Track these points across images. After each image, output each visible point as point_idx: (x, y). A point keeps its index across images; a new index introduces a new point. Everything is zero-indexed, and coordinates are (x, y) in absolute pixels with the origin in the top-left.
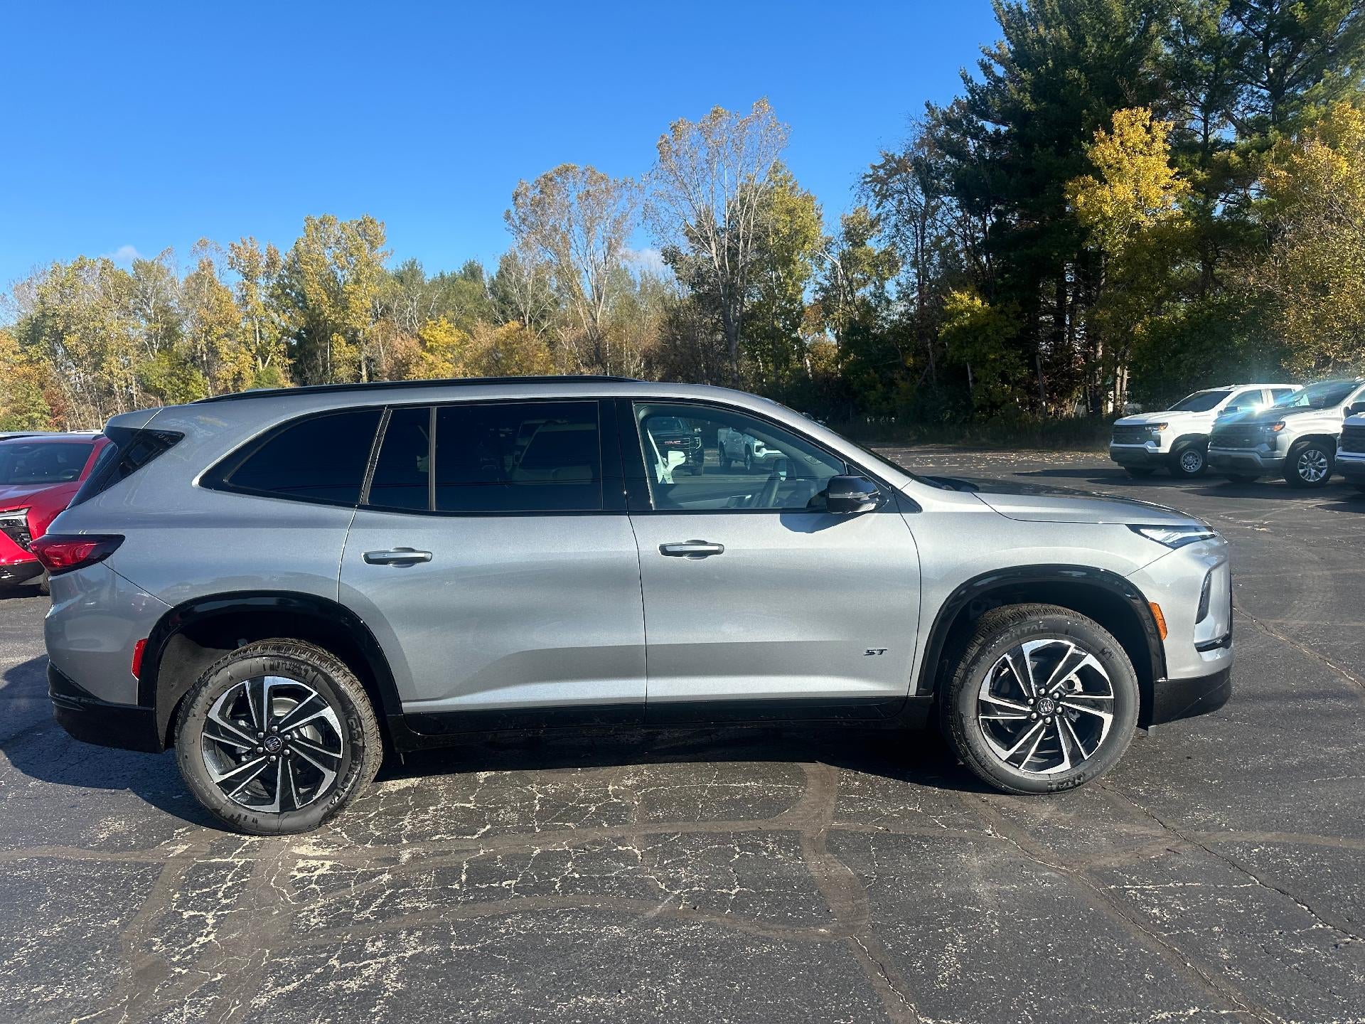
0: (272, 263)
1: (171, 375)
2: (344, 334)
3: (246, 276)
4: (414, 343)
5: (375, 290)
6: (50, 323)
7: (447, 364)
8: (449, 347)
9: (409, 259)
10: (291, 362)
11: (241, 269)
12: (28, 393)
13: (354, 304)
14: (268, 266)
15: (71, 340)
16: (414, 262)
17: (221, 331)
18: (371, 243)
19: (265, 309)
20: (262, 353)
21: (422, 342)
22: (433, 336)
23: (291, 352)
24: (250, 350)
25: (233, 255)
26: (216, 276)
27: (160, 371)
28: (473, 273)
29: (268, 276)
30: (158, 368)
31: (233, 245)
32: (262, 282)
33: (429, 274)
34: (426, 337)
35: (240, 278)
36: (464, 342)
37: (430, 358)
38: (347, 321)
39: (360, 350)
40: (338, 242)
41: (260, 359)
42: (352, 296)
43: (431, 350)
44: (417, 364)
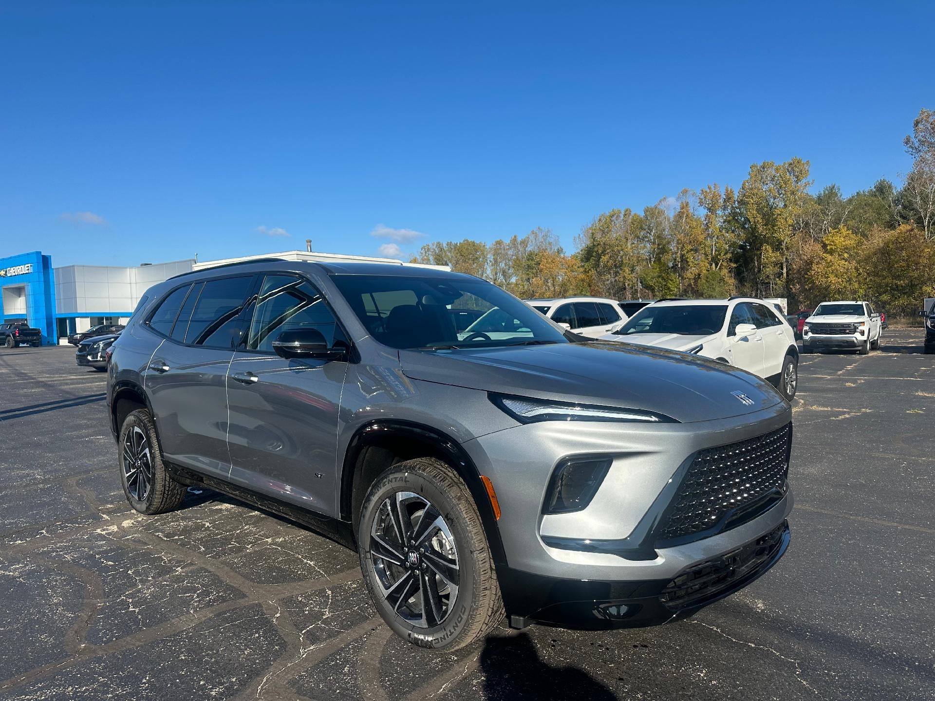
0: (728, 198)
1: (659, 277)
2: (772, 245)
3: (709, 209)
4: (818, 247)
5: (798, 211)
6: (596, 249)
7: (843, 262)
8: (846, 249)
9: (829, 185)
10: (735, 265)
11: (707, 206)
12: (582, 290)
13: (781, 222)
14: (725, 201)
15: (605, 258)
16: (833, 187)
17: (690, 247)
18: (797, 177)
19: (720, 231)
20: (715, 260)
21: (825, 246)
22: (833, 242)
23: (735, 259)
24: (707, 259)
25: (702, 197)
26: (691, 211)
27: (652, 274)
28: (882, 189)
29: (725, 208)
30: (652, 273)
31: (702, 191)
32: (720, 212)
33: (845, 195)
34: (827, 242)
35: (705, 212)
36: (859, 244)
37: (829, 257)
38: (775, 235)
39: (782, 254)
40: (773, 180)
41: (714, 264)
42: (779, 217)
43: (831, 252)
44: (818, 263)
